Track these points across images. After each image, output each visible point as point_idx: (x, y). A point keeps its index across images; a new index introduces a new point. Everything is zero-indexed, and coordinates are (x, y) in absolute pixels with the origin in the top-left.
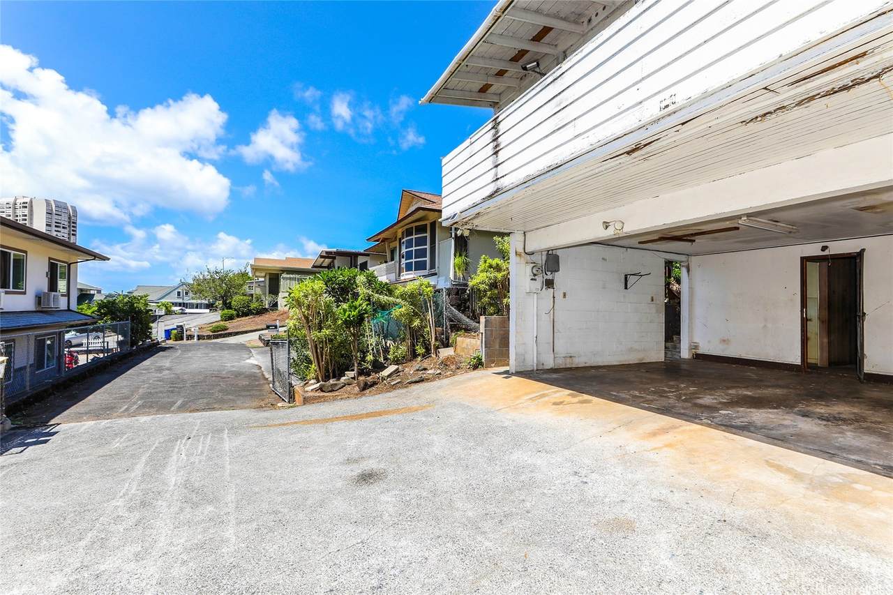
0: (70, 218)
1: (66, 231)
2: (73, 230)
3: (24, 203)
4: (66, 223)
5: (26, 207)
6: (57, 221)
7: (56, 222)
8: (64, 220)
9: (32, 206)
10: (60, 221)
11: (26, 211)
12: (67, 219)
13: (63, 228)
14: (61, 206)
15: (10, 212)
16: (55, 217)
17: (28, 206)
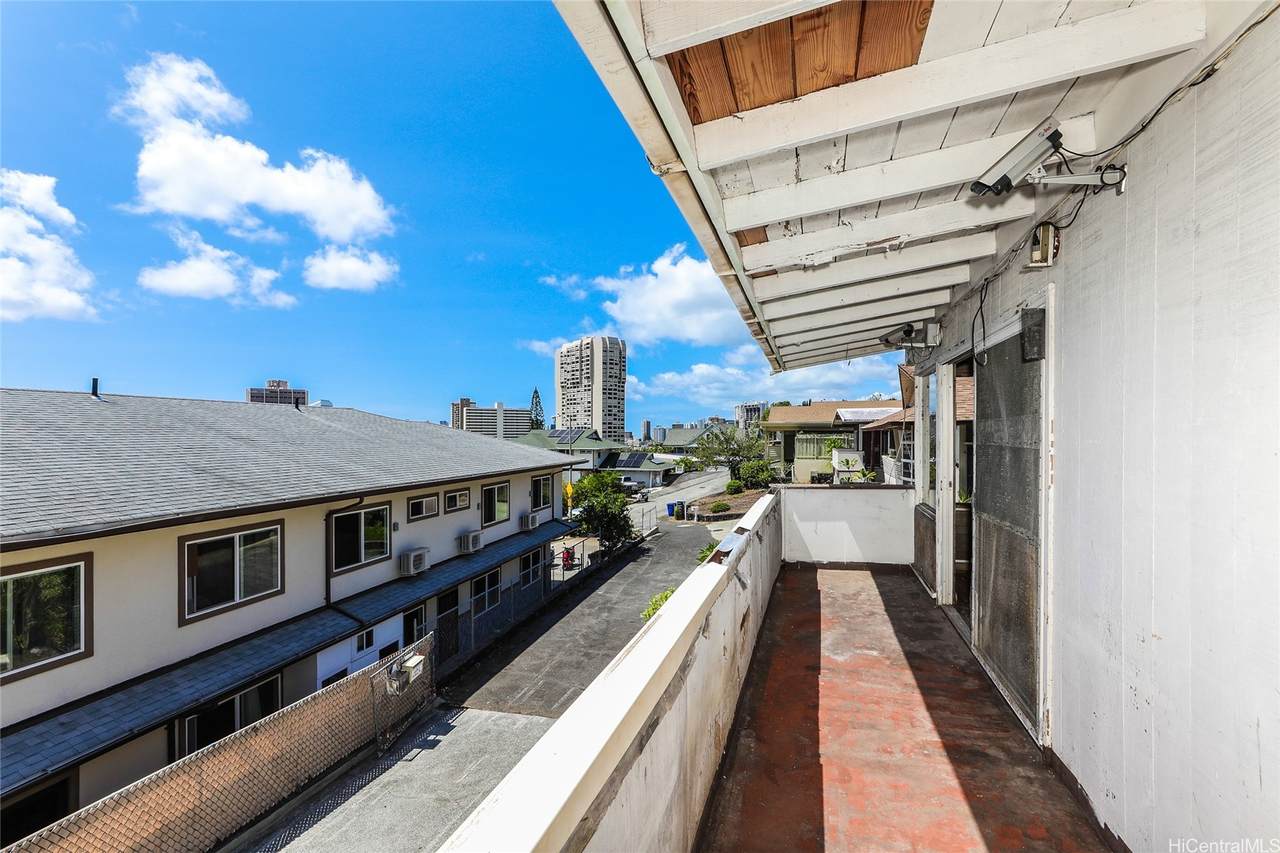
0: (620, 353)
1: (618, 367)
2: (623, 365)
3: (587, 344)
4: (618, 359)
5: (588, 348)
6: (611, 357)
7: (610, 359)
8: (616, 356)
9: (592, 346)
12: (618, 354)
13: (616, 364)
14: (613, 341)
15: (578, 354)
16: (609, 354)
17: (590, 346)
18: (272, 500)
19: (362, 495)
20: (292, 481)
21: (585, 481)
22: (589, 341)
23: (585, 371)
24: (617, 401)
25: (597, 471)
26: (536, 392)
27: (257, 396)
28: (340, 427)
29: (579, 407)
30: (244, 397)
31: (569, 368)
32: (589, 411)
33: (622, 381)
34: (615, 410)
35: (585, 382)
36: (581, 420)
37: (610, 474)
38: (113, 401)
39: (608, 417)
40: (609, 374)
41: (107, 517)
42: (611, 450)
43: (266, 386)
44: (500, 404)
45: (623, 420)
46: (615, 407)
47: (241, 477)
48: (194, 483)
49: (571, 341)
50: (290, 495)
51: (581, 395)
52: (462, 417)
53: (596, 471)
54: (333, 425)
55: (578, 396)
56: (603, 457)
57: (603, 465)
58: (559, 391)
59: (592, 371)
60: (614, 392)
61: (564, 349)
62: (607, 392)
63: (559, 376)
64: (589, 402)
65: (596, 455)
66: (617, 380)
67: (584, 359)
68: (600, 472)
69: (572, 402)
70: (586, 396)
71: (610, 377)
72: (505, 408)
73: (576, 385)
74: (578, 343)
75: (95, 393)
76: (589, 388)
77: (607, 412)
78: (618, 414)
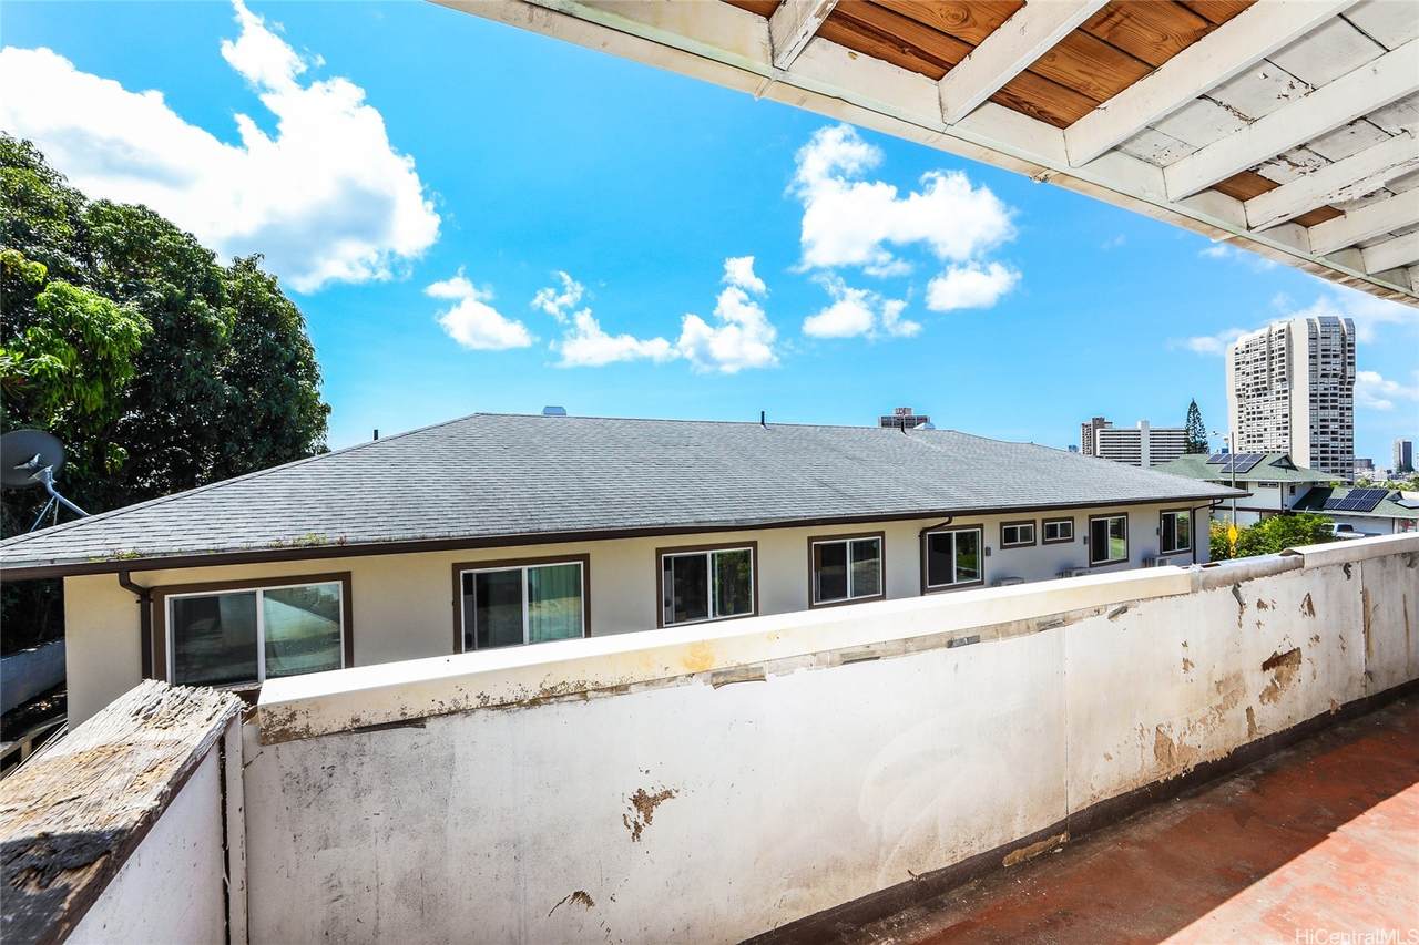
0: (1343, 339)
1: (1339, 360)
2: (1349, 357)
3: (1280, 331)
4: (1339, 348)
5: (1283, 337)
6: (1325, 347)
7: (1323, 350)
8: (1335, 344)
9: (1290, 334)
10: (1328, 347)
11: (1283, 343)
12: (1338, 341)
13: (1335, 356)
14: (1329, 323)
15: (1265, 347)
16: (1321, 342)
17: (1285, 334)
18: (872, 512)
19: (951, 514)
20: (890, 497)
21: (1266, 526)
22: (1284, 326)
23: (1277, 371)
24: (1337, 412)
25: (1288, 513)
26: (1193, 405)
27: (886, 423)
28: (939, 448)
29: (1267, 424)
30: (877, 424)
31: (1250, 369)
32: (1286, 428)
33: (1346, 383)
34: (1333, 426)
35: (1278, 387)
36: (1272, 440)
37: (1309, 518)
38: (772, 429)
39: (1321, 437)
40: (1321, 373)
41: (763, 515)
42: (1314, 483)
43: (893, 414)
44: (1145, 423)
45: (1351, 440)
46: (1334, 420)
47: (851, 491)
48: (818, 493)
49: (1252, 331)
50: (887, 509)
51: (1271, 406)
52: (1095, 440)
53: (1284, 513)
54: (933, 447)
55: (1266, 408)
56: (1300, 494)
57: (1300, 505)
58: (1233, 402)
59: (1290, 371)
60: (1333, 395)
61: (1241, 344)
62: (1318, 399)
63: (1232, 380)
64: (1286, 416)
65: (1287, 491)
66: (1336, 380)
67: (1276, 355)
68: (1295, 514)
69: (1256, 416)
70: (1280, 408)
71: (1323, 376)
72: (1151, 428)
73: (1261, 391)
74: (1265, 331)
75: (763, 423)
76: (1285, 395)
77: (1320, 428)
78: (1341, 431)
